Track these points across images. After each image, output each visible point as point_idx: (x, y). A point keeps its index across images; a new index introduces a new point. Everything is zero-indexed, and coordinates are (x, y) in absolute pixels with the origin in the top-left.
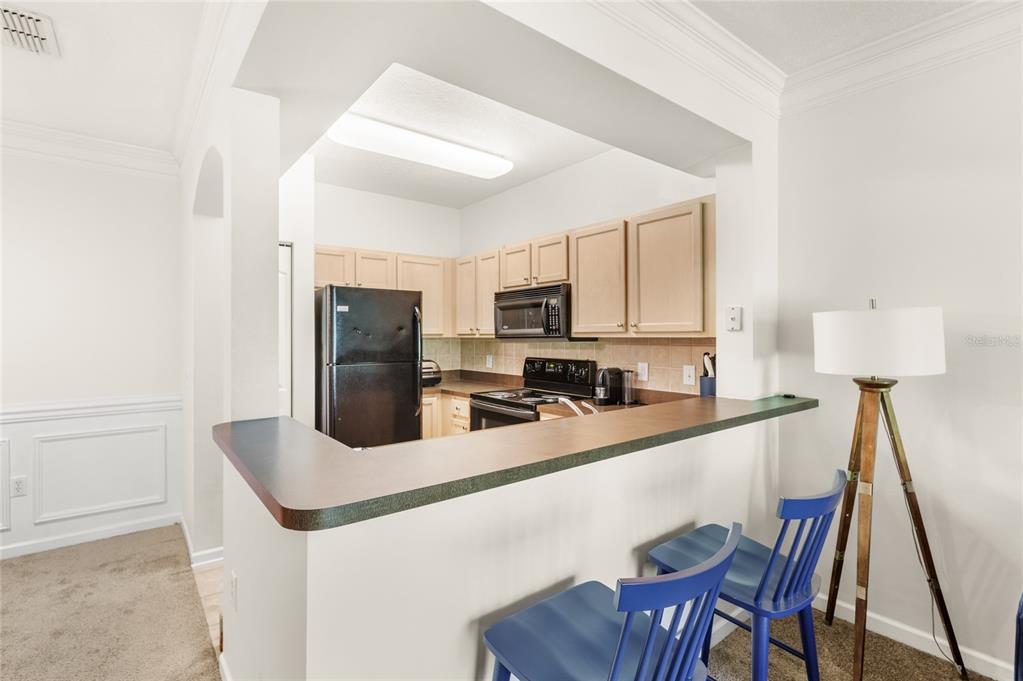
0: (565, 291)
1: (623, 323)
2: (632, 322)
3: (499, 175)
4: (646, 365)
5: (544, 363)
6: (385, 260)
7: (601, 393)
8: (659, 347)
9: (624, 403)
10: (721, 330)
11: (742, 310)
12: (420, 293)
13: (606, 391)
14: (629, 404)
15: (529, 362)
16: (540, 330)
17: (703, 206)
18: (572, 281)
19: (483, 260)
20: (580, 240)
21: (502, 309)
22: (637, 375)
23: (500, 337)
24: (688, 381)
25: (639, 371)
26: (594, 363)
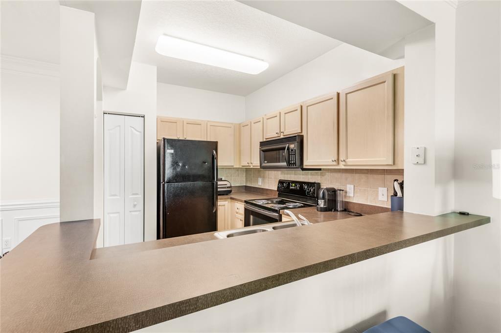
0: (299, 140)
1: (336, 159)
2: (341, 158)
3: (260, 72)
4: (352, 186)
5: (289, 183)
6: (200, 125)
7: (321, 203)
8: (361, 175)
9: (337, 211)
10: (408, 164)
11: (425, 148)
12: (217, 142)
13: (325, 202)
14: (341, 211)
15: (281, 182)
16: (285, 164)
17: (395, 76)
18: (304, 133)
19: (254, 123)
20: (309, 107)
21: (264, 151)
22: (346, 192)
23: (262, 167)
24: (382, 198)
25: (348, 190)
26: (319, 184)
